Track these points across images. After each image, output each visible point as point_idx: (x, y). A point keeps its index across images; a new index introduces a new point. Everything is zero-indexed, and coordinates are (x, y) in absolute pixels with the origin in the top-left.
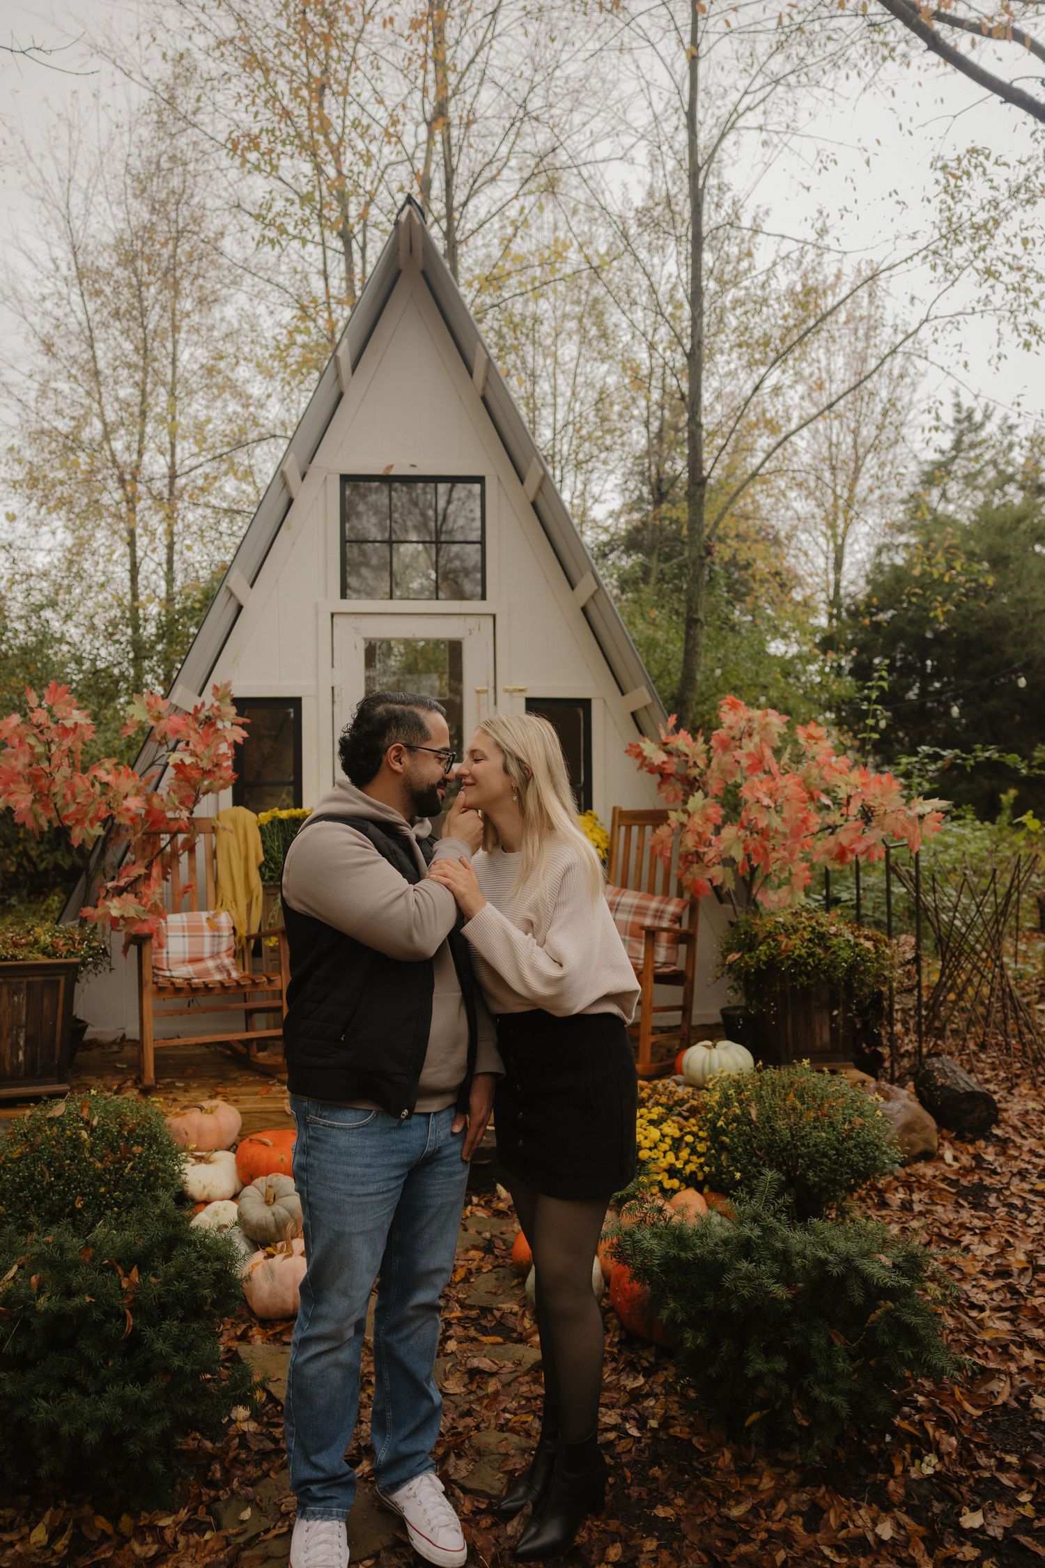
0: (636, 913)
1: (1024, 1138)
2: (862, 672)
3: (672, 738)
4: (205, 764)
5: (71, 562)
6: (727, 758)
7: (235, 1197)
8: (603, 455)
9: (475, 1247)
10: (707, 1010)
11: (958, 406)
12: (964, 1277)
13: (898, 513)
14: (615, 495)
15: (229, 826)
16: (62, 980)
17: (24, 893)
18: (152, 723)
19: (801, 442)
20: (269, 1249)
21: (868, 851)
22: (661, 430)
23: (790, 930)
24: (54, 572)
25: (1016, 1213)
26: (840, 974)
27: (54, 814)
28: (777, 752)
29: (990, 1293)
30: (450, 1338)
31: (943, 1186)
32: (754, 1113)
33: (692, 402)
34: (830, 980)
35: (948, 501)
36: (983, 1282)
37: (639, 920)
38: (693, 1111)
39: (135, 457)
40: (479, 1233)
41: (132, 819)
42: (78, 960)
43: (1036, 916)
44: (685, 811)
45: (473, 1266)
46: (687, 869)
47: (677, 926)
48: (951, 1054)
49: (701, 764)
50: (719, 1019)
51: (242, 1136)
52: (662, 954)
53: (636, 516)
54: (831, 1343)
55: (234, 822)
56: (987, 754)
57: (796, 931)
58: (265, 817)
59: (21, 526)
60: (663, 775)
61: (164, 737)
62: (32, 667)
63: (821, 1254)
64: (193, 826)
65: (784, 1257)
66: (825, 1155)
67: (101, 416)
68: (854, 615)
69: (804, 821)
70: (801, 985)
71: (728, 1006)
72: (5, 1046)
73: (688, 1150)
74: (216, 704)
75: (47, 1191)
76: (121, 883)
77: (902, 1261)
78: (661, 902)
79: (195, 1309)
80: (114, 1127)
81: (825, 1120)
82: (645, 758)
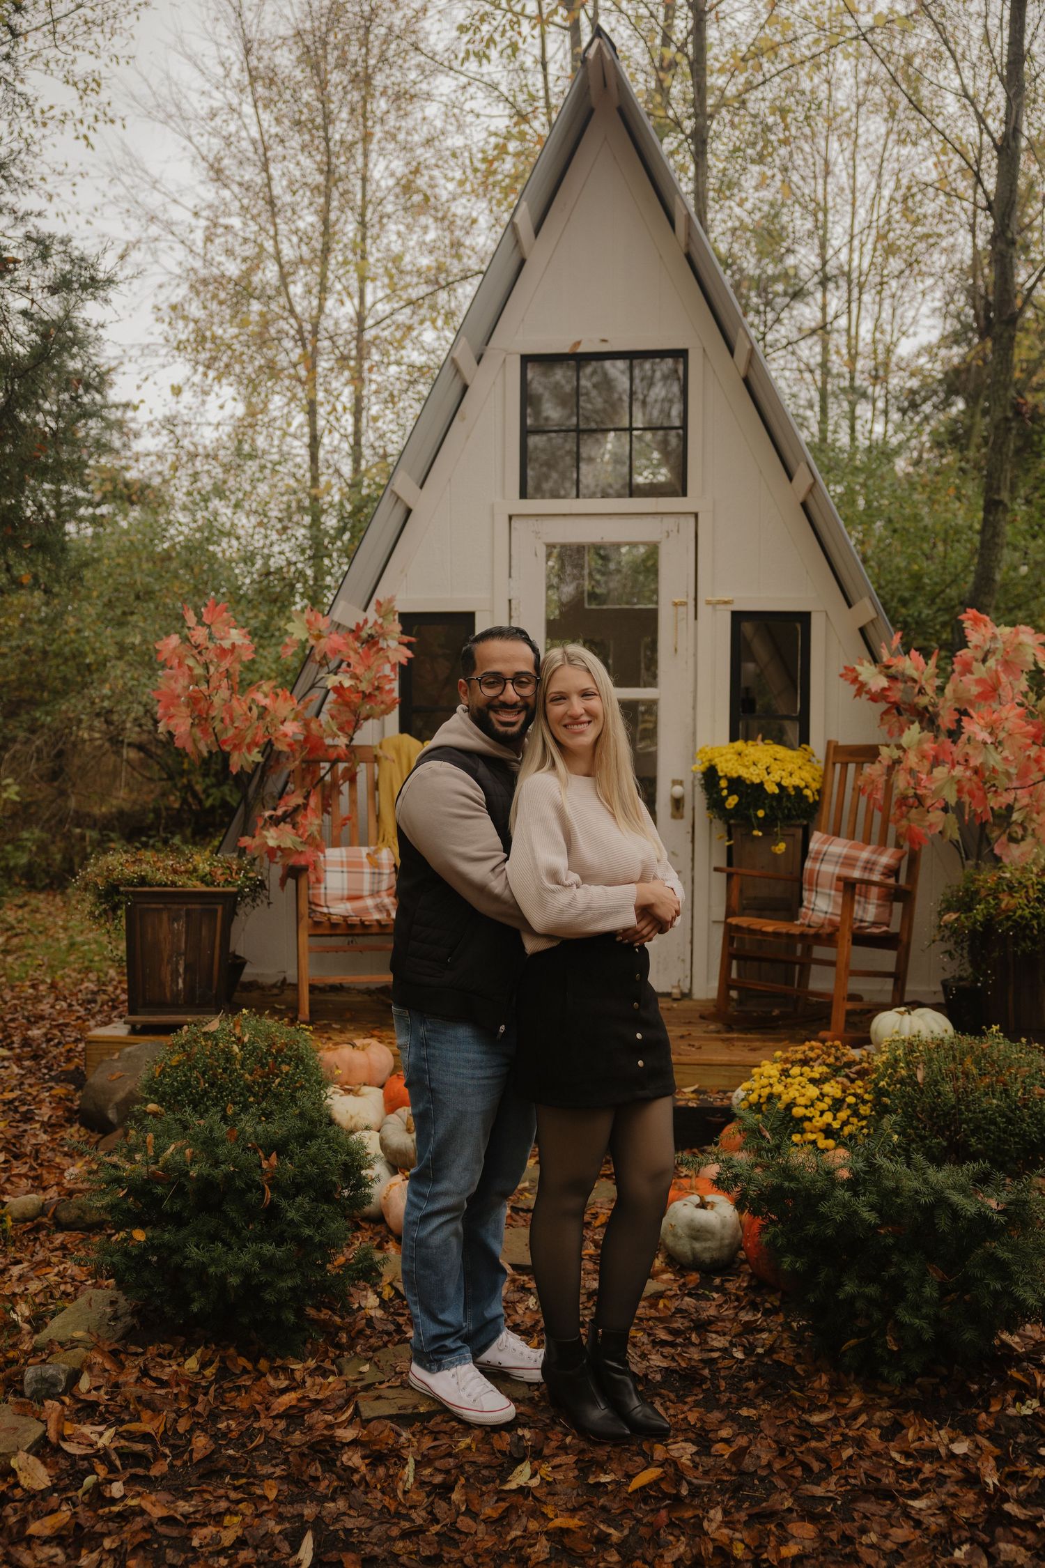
0: (843, 865)
3: (895, 661)
4: (364, 686)
5: (240, 438)
6: (962, 685)
7: (380, 1127)
15: (393, 754)
16: (220, 908)
17: (188, 832)
18: (312, 642)
23: (1014, 887)
24: (222, 453)
27: (213, 739)
32: (920, 1076)
37: (846, 872)
38: (862, 1074)
39: (316, 303)
41: (290, 745)
42: (234, 890)
44: (899, 747)
46: (905, 814)
47: (892, 881)
49: (931, 691)
51: (390, 1074)
52: (869, 911)
54: (925, 1274)
55: (398, 751)
57: (1023, 887)
60: (888, 704)
61: (325, 657)
62: (196, 567)
64: (354, 753)
66: (995, 1123)
67: (278, 257)
70: (1023, 951)
71: (947, 976)
72: (166, 973)
73: (849, 1112)
74: (380, 621)
75: (202, 1097)
76: (280, 812)
77: (1009, 1204)
78: (874, 852)
79: (325, 1194)
80: (263, 1046)
81: (999, 1087)
82: (863, 685)
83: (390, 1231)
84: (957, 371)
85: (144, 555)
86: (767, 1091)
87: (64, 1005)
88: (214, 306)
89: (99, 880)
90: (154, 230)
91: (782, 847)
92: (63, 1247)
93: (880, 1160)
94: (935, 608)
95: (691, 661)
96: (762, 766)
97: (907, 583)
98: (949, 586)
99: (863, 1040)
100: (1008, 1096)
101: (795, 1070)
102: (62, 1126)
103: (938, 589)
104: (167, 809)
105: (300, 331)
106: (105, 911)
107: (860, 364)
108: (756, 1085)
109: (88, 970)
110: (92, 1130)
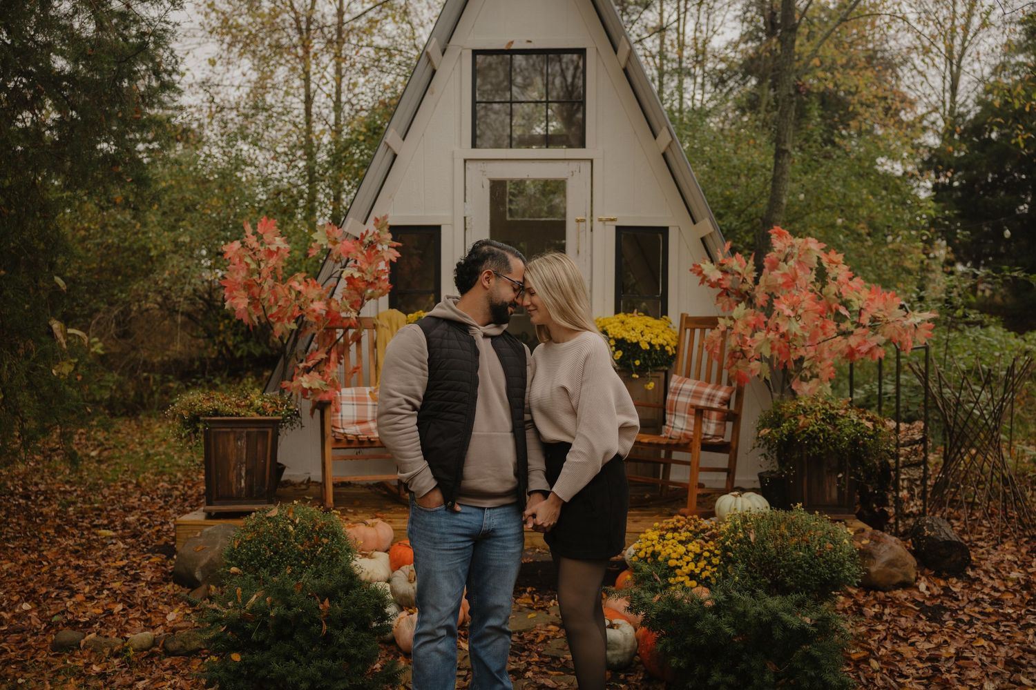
0: (693, 397)
1: (992, 578)
3: (727, 261)
4: (369, 278)
5: (255, 96)
6: (774, 277)
7: (389, 580)
9: (553, 624)
12: (902, 660)
15: (386, 324)
16: (270, 431)
17: (225, 375)
18: (330, 246)
20: (410, 610)
21: (870, 351)
23: (807, 412)
24: (242, 106)
25: (961, 625)
26: (843, 445)
27: (262, 313)
29: (918, 669)
31: (911, 605)
32: (752, 537)
34: (836, 450)
36: (915, 663)
37: (695, 401)
38: (713, 537)
41: (317, 318)
42: (280, 418)
44: (731, 318)
45: (551, 634)
46: (734, 364)
47: (725, 408)
49: (750, 281)
51: (393, 543)
52: (711, 428)
53: (753, 46)
54: (765, 667)
55: (390, 320)
57: (813, 412)
58: (412, 317)
60: (721, 290)
61: (339, 257)
64: (360, 323)
66: (800, 567)
70: (814, 453)
71: (763, 470)
72: (233, 476)
73: (705, 562)
74: (377, 231)
75: (269, 561)
76: (310, 364)
77: (818, 620)
78: (713, 388)
79: (364, 626)
80: (309, 526)
81: (804, 544)
82: (705, 277)
83: (400, 649)
84: (751, 59)
86: (651, 549)
87: (148, 498)
89: (184, 412)
91: (652, 385)
92: (172, 667)
93: (735, 594)
94: (741, 221)
95: (589, 259)
96: (638, 330)
97: (721, 204)
98: (749, 206)
99: (710, 514)
100: (809, 550)
101: (669, 535)
102: (161, 584)
103: (744, 207)
104: (208, 358)
105: (297, 20)
106: (189, 433)
107: (685, 54)
108: (643, 546)
109: (162, 473)
110: (183, 587)
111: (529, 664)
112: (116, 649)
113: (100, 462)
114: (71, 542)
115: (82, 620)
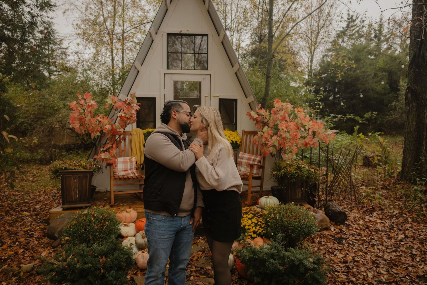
0: (248, 160)
1: (354, 224)
2: (317, 92)
3: (259, 111)
4: (128, 116)
5: (94, 57)
6: (275, 117)
7: (134, 236)
8: (245, 28)
9: (200, 251)
10: (267, 187)
11: (349, 14)
12: (334, 263)
13: (329, 46)
14: (249, 40)
15: (135, 133)
16: (88, 175)
17: (83, 150)
18: (113, 104)
19: (302, 24)
20: (143, 251)
21: (314, 144)
22: (262, 21)
23: (290, 166)
24: (90, 60)
25: (350, 245)
26: (304, 178)
27: (86, 130)
28: (290, 115)
29: (341, 268)
30: (192, 276)
31: (330, 237)
32: (278, 217)
33: (270, 13)
34: (301, 180)
35: (344, 42)
36: (339, 264)
37: (249, 162)
38: (261, 216)
39: (112, 27)
40: (201, 247)
41: (107, 131)
42: (93, 170)
43: (362, 161)
44: (262, 132)
45: (199, 256)
46: (262, 148)
47: (259, 164)
48: (335, 200)
49: (268, 118)
50: (271, 189)
51: (137, 219)
52: (255, 171)
53: (254, 46)
54: (295, 282)
55: (137, 132)
56: (350, 117)
57: (292, 166)
58: (145, 131)
59: (81, 47)
60: (257, 121)
61: (117, 108)
62: (84, 87)
63: (292, 258)
64: (125, 133)
65: (283, 258)
66: (297, 229)
67: (103, 16)
68: (315, 75)
69: (296, 135)
70: (293, 181)
71: (273, 186)
72: (73, 193)
73: (259, 227)
74: (131, 99)
75: (82, 234)
76: (105, 149)
78: (255, 157)
80: (101, 217)
81: (297, 220)
82: (252, 116)
85: (70, 83)
87: (47, 197)
88: (88, 27)
89: (53, 169)
90: (72, 7)
100: (300, 222)
102: (42, 238)
104: (77, 144)
106: (54, 177)
110: (51, 239)
111: (191, 272)
112: (15, 272)
113: (33, 182)
114: (10, 218)
115: (3, 258)
